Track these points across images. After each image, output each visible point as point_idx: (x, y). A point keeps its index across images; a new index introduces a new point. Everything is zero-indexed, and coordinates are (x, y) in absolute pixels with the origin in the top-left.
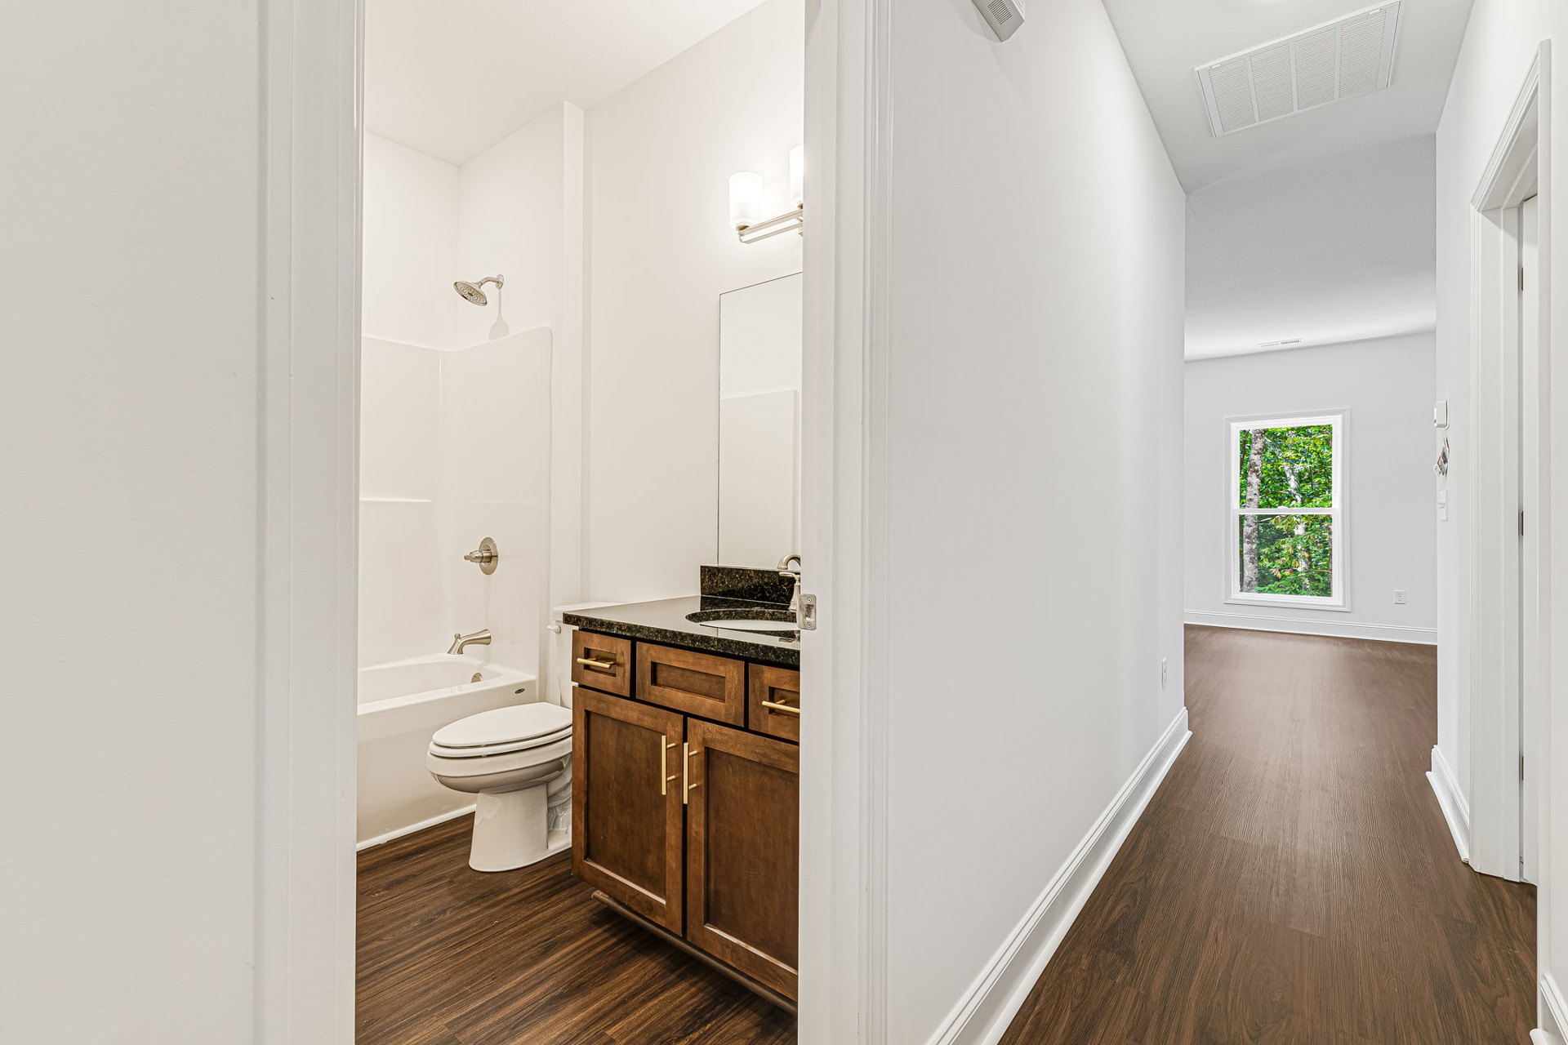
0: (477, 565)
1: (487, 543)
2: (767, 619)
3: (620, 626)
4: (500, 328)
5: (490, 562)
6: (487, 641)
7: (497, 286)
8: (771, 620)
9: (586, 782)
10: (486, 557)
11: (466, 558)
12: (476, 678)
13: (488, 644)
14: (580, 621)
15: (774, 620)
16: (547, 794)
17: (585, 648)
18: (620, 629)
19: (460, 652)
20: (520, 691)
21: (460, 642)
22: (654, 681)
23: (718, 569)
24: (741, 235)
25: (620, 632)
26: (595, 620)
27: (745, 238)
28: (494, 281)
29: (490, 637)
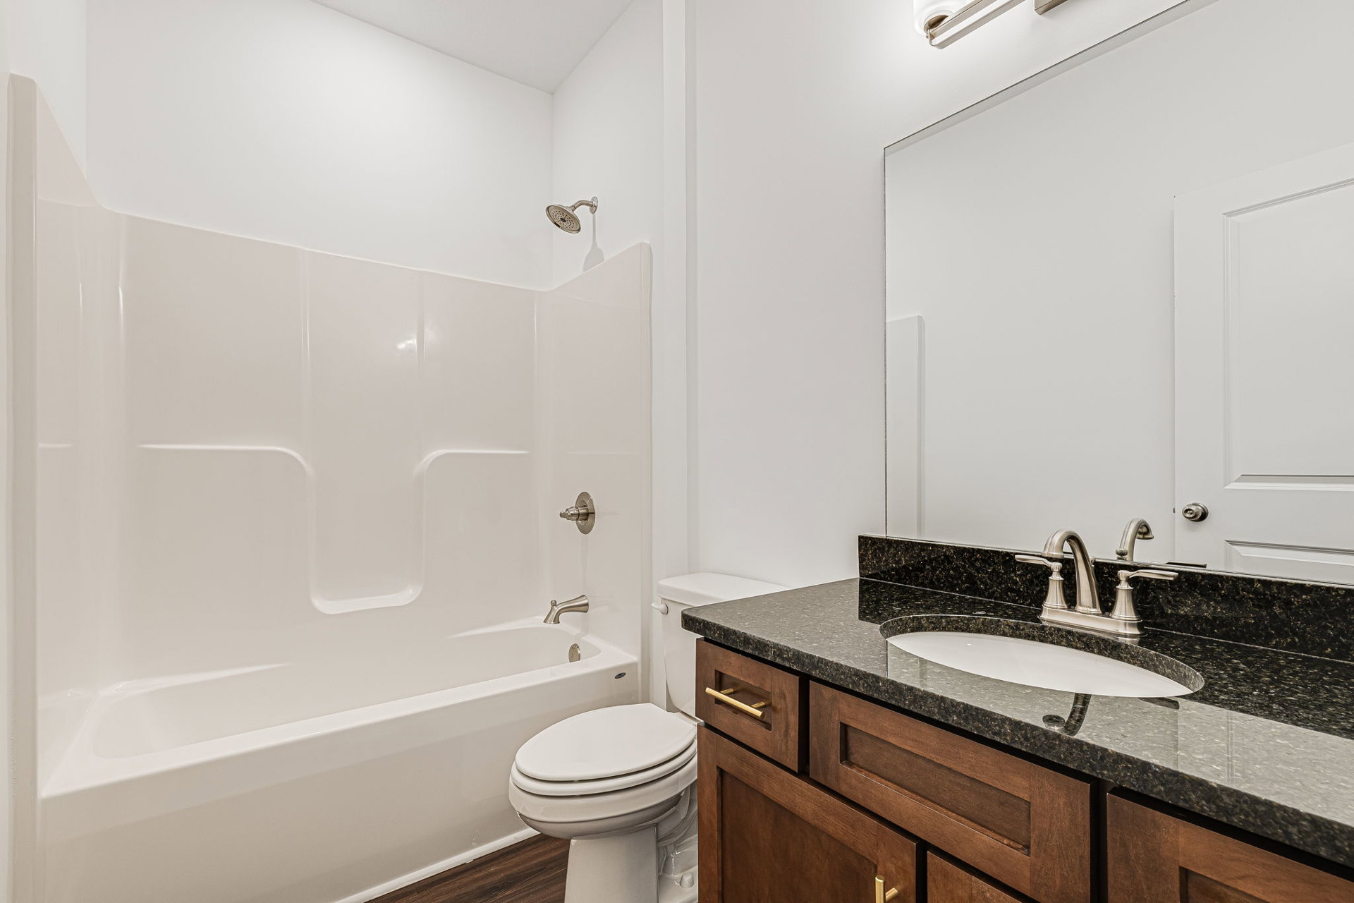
0: (573, 524)
1: (584, 499)
2: (1004, 634)
3: (780, 651)
4: (595, 255)
5: (586, 519)
6: (584, 608)
7: (591, 210)
8: (1011, 636)
9: (720, 878)
10: (583, 514)
11: (562, 515)
12: (574, 654)
13: (586, 612)
14: (710, 630)
15: (1019, 637)
16: (657, 837)
17: (716, 671)
18: (780, 656)
19: (556, 621)
20: (620, 676)
21: (556, 609)
22: (845, 756)
23: (889, 543)
24: (932, 37)
25: (778, 661)
26: (735, 632)
27: (937, 40)
28: (587, 205)
29: (587, 605)
